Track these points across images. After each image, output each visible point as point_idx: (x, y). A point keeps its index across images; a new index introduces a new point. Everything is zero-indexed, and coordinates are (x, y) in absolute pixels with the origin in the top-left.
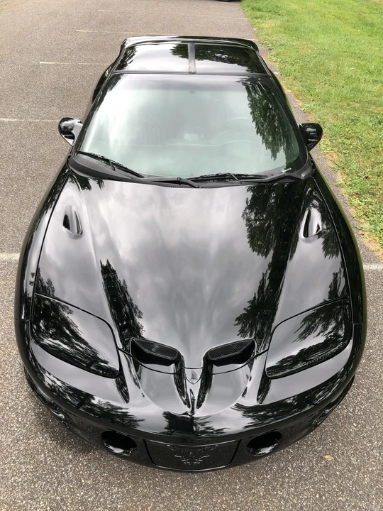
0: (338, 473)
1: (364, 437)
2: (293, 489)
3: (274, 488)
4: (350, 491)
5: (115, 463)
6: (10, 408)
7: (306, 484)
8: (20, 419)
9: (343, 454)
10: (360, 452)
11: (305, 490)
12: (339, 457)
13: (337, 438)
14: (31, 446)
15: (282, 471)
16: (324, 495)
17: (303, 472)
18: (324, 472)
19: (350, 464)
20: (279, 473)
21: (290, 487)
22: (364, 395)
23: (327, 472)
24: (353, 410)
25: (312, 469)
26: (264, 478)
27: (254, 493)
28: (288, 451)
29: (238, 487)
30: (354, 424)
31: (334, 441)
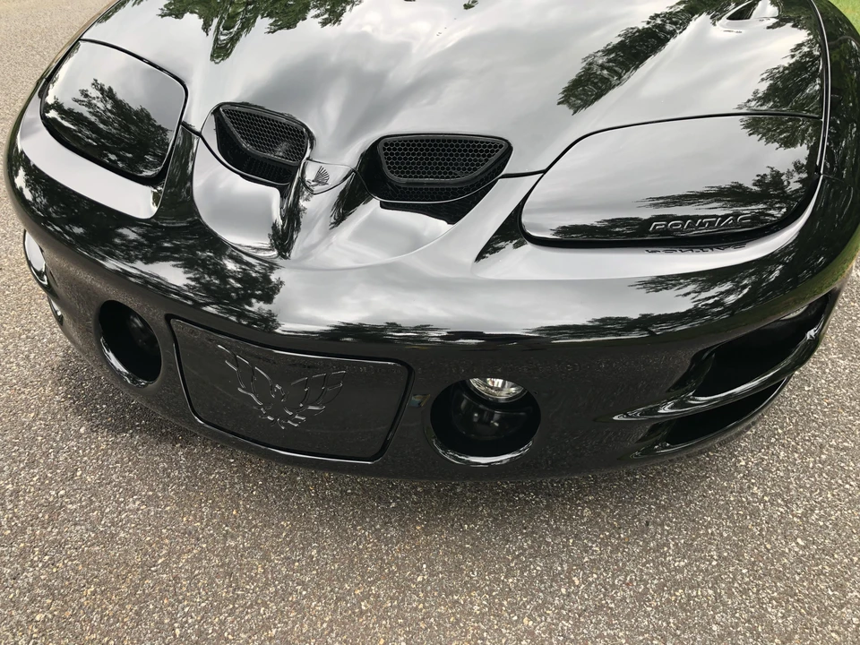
0: (715, 627)
1: (820, 573)
2: (567, 625)
3: (514, 608)
5: (164, 461)
6: (27, 337)
7: (609, 625)
8: (32, 356)
9: (745, 592)
10: (799, 601)
11: (601, 636)
12: (731, 595)
13: (739, 556)
14: (23, 396)
15: (552, 580)
17: (613, 599)
18: (673, 614)
19: (760, 618)
20: (542, 582)
21: (560, 617)
22: (845, 491)
23: (682, 615)
24: (804, 515)
25: (641, 598)
26: (497, 580)
27: (457, 602)
28: (586, 546)
29: (420, 579)
30: (799, 540)
31: (725, 558)
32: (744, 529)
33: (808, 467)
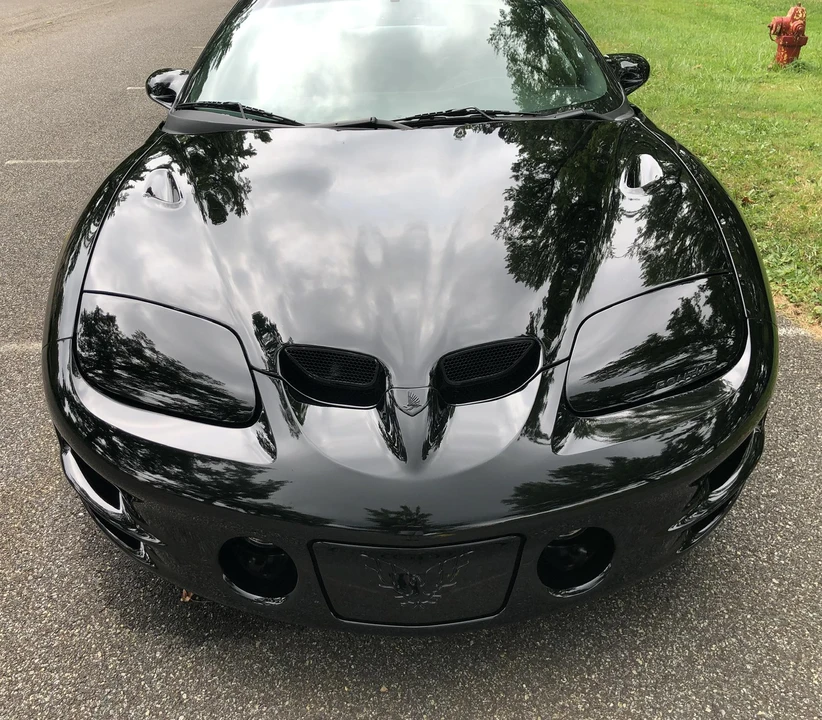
0: (748, 667)
1: (798, 602)
2: (650, 698)
3: (607, 698)
4: (783, 699)
7: (679, 688)
9: (756, 633)
10: (793, 628)
11: (677, 699)
12: (748, 638)
13: (740, 605)
14: (76, 639)
15: (623, 667)
16: (723, 707)
17: (671, 667)
18: (716, 666)
19: (774, 649)
20: (616, 670)
21: (642, 694)
22: (788, 530)
23: (723, 664)
24: (769, 558)
25: (690, 660)
26: (583, 679)
27: (563, 707)
28: (633, 631)
29: (526, 697)
30: (774, 580)
31: (732, 611)
32: (735, 583)
33: (755, 518)
